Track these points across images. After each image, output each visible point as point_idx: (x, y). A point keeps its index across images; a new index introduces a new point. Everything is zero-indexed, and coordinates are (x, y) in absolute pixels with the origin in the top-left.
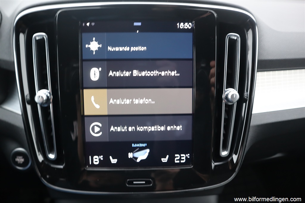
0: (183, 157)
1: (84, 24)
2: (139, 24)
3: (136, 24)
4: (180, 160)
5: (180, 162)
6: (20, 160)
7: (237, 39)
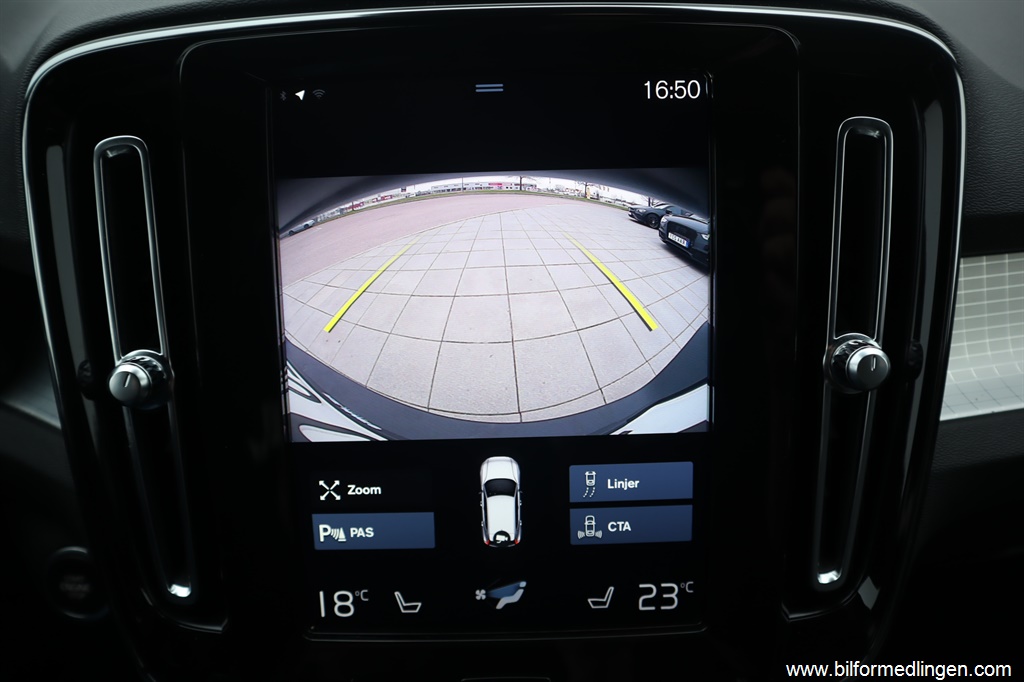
0: (671, 590)
1: (283, 96)
2: (496, 87)
3: (481, 88)
4: (658, 601)
5: (658, 608)
6: (77, 587)
7: (881, 138)
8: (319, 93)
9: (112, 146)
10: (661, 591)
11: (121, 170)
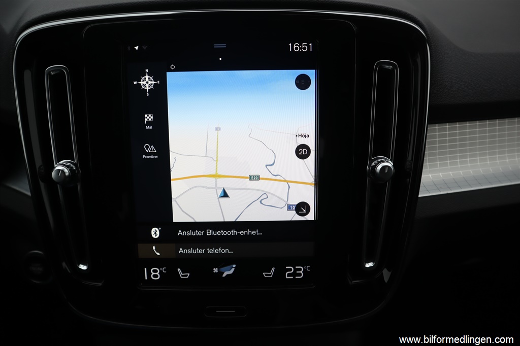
0: (300, 270)
1: (129, 48)
2: (223, 46)
3: (216, 46)
4: (294, 274)
5: (294, 277)
7: (393, 70)
8: (145, 47)
9: (53, 70)
10: (296, 270)
11: (57, 80)
